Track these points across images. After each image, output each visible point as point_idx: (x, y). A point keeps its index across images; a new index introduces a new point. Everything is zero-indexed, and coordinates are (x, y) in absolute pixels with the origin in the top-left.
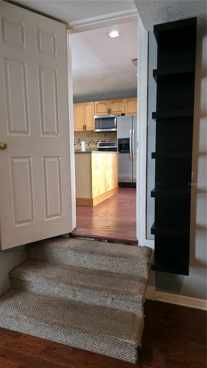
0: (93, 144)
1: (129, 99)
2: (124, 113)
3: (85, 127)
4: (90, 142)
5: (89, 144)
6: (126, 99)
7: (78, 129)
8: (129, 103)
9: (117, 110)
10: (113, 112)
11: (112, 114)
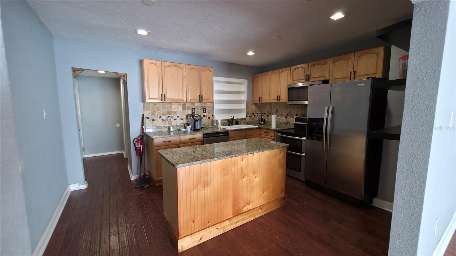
0: (291, 117)
1: (336, 58)
2: (327, 79)
3: (279, 98)
4: (288, 115)
5: (286, 117)
6: (332, 58)
7: (272, 100)
8: (337, 63)
9: (318, 75)
10: (312, 78)
11: (311, 81)
